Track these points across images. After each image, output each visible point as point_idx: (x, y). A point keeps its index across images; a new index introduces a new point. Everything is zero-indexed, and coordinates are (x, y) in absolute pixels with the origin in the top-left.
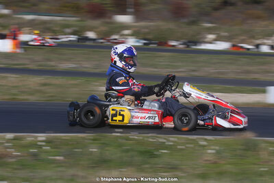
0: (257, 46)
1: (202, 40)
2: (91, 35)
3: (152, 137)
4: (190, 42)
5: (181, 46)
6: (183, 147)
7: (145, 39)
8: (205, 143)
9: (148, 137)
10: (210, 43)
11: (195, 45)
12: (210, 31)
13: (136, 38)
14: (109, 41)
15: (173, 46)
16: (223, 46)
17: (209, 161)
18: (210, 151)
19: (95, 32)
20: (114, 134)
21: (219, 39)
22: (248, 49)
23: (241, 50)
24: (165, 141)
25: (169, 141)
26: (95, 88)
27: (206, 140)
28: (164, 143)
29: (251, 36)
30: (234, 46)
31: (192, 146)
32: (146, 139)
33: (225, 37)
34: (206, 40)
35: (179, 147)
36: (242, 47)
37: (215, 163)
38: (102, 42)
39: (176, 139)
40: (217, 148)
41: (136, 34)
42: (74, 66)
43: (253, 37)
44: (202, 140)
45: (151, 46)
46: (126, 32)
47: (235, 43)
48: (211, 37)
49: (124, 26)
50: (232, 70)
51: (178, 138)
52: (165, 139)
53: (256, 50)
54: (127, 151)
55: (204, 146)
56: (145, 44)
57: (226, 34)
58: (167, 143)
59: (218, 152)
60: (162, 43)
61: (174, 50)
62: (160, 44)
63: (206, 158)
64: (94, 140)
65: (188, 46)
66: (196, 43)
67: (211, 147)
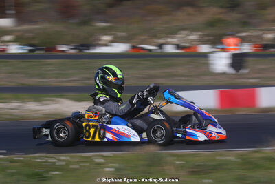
0: (161, 46)
1: (97, 42)
4: (82, 46)
5: (73, 51)
7: (30, 45)
8: (102, 161)
9: (35, 158)
10: (106, 45)
15: (63, 51)
21: (116, 40)
22: (150, 50)
24: (56, 160)
28: (54, 163)
29: (153, 35)
30: (134, 47)
31: (87, 164)
36: (142, 49)
39: (68, 158)
40: (117, 165)
43: (155, 36)
45: (37, 52)
51: (71, 157)
53: (159, 51)
56: (30, 51)
57: (124, 34)
58: (57, 164)
60: (50, 49)
62: (48, 50)
65: (81, 51)
66: (88, 46)
67: (110, 165)
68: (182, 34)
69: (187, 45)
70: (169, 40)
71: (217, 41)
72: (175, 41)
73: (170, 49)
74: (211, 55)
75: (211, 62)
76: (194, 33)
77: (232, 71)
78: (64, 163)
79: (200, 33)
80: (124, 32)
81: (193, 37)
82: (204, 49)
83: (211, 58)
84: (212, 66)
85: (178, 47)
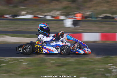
0: (45, 16)
1: (20, 14)
4: (15, 15)
5: (11, 17)
6: (13, 62)
10: (24, 15)
12: (23, 10)
15: (7, 17)
16: (29, 16)
18: (24, 64)
22: (41, 18)
27: (22, 59)
28: (3, 61)
29: (42, 12)
30: (35, 16)
31: (16, 62)
34: (22, 14)
35: (10, 62)
36: (38, 17)
37: (27, 69)
39: (9, 59)
40: (28, 62)
43: (43, 12)
47: (35, 15)
48: (24, 13)
50: (34, 27)
53: (44, 18)
57: (31, 11)
59: (28, 64)
60: (2, 16)
61: (7, 19)
63: (22, 67)
65: (14, 17)
67: (25, 62)
68: (54, 12)
69: (55, 16)
70: (48, 14)
71: (67, 15)
72: (51, 14)
73: (49, 17)
74: (65, 20)
75: (65, 23)
76: (58, 12)
77: (73, 27)
78: (7, 61)
79: (61, 12)
80: (31, 10)
81: (58, 13)
82: (62, 18)
83: (64, 21)
84: (65, 25)
85: (52, 17)
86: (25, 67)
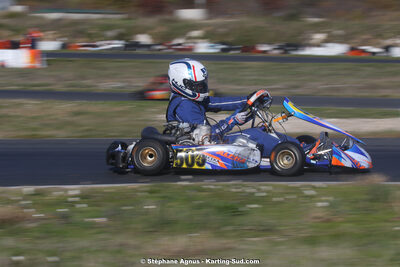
2: (144, 39)
3: (236, 186)
6: (282, 199)
11: (296, 50)
12: (317, 28)
13: (211, 42)
14: (170, 47)
16: (336, 49)
17: (319, 218)
18: (320, 204)
19: (150, 34)
20: (179, 183)
23: (363, 56)
25: (259, 190)
26: (152, 117)
32: (226, 189)
33: (340, 36)
34: (312, 42)
35: (275, 199)
37: (328, 221)
38: (160, 50)
41: (209, 36)
42: (119, 85)
44: (309, 187)
46: (195, 33)
48: (319, 37)
49: (192, 25)
50: (350, 85)
52: (253, 187)
54: (200, 207)
55: (312, 197)
59: (332, 205)
61: (265, 57)
63: (314, 215)
64: (151, 192)
86: (320, 215)
